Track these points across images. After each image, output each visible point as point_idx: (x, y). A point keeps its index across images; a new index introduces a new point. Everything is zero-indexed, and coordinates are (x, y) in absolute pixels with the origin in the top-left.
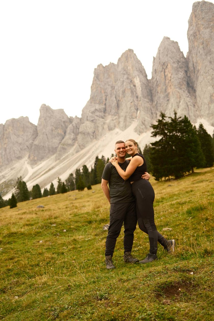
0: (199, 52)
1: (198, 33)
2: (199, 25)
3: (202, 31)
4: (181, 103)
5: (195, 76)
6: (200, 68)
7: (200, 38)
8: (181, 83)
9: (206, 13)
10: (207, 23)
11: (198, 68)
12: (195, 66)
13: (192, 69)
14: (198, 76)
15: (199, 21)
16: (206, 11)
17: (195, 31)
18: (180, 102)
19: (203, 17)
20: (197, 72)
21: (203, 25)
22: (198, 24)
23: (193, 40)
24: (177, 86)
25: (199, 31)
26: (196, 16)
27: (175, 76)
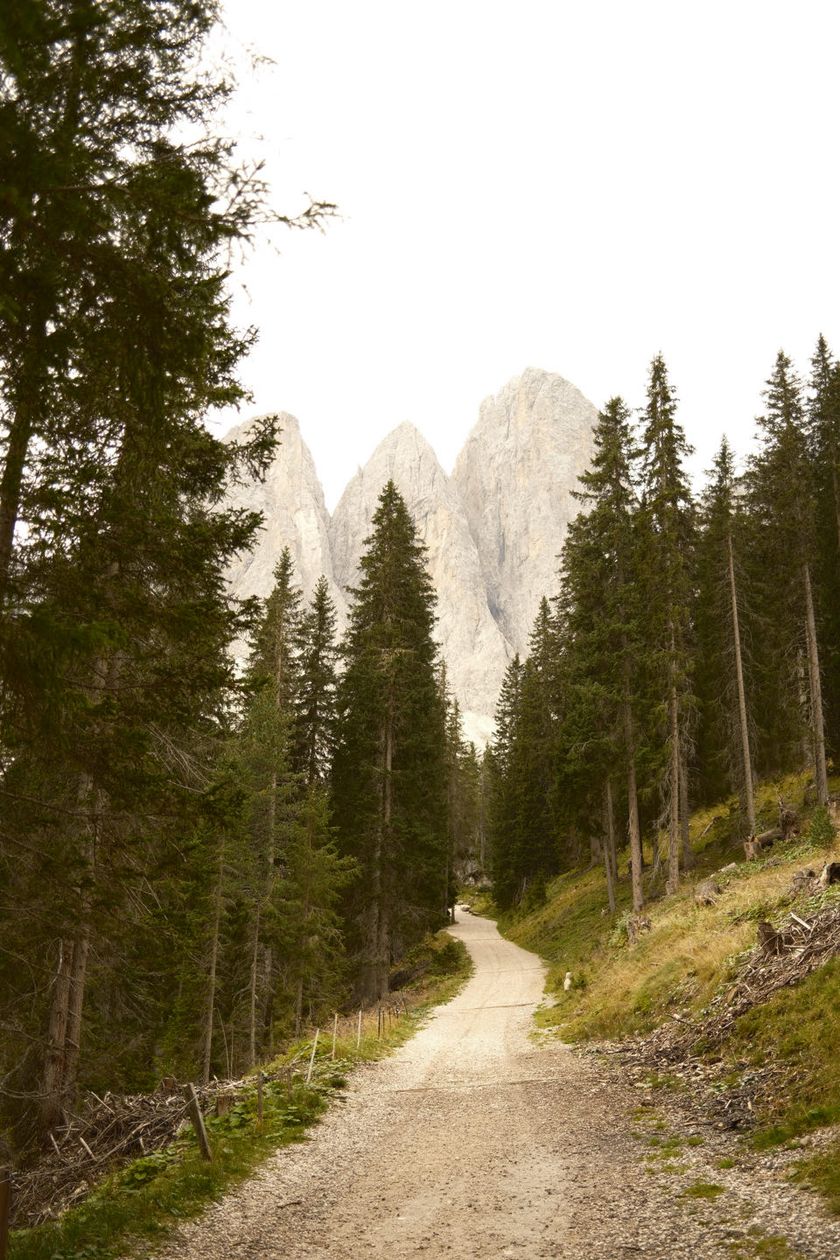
0: (539, 509)
1: (533, 455)
2: (540, 435)
3: (550, 453)
4: (482, 637)
5: (507, 569)
6: (533, 554)
7: (539, 471)
8: (478, 579)
9: (565, 411)
10: (566, 439)
11: (524, 550)
12: (509, 543)
13: (493, 546)
14: (517, 574)
15: (541, 422)
16: (565, 405)
17: (529, 446)
18: (477, 632)
19: (557, 417)
20: (516, 562)
21: (553, 438)
22: (539, 430)
23: (513, 467)
24: (468, 585)
25: (538, 451)
26: (532, 406)
27: (463, 553)
